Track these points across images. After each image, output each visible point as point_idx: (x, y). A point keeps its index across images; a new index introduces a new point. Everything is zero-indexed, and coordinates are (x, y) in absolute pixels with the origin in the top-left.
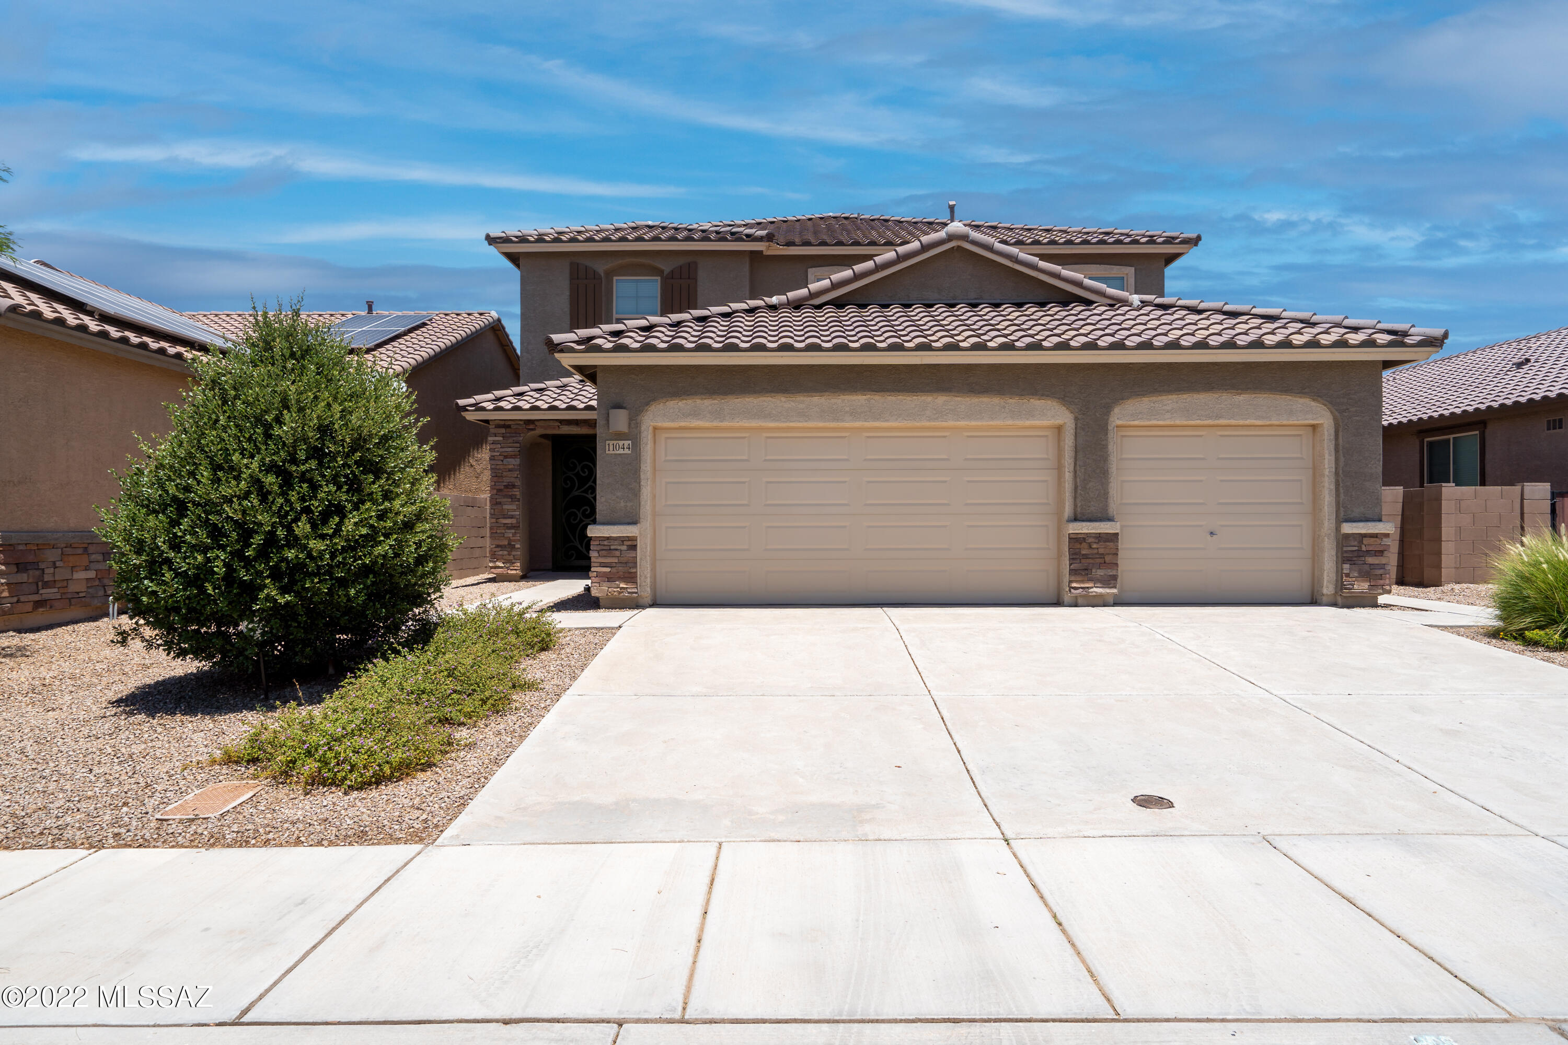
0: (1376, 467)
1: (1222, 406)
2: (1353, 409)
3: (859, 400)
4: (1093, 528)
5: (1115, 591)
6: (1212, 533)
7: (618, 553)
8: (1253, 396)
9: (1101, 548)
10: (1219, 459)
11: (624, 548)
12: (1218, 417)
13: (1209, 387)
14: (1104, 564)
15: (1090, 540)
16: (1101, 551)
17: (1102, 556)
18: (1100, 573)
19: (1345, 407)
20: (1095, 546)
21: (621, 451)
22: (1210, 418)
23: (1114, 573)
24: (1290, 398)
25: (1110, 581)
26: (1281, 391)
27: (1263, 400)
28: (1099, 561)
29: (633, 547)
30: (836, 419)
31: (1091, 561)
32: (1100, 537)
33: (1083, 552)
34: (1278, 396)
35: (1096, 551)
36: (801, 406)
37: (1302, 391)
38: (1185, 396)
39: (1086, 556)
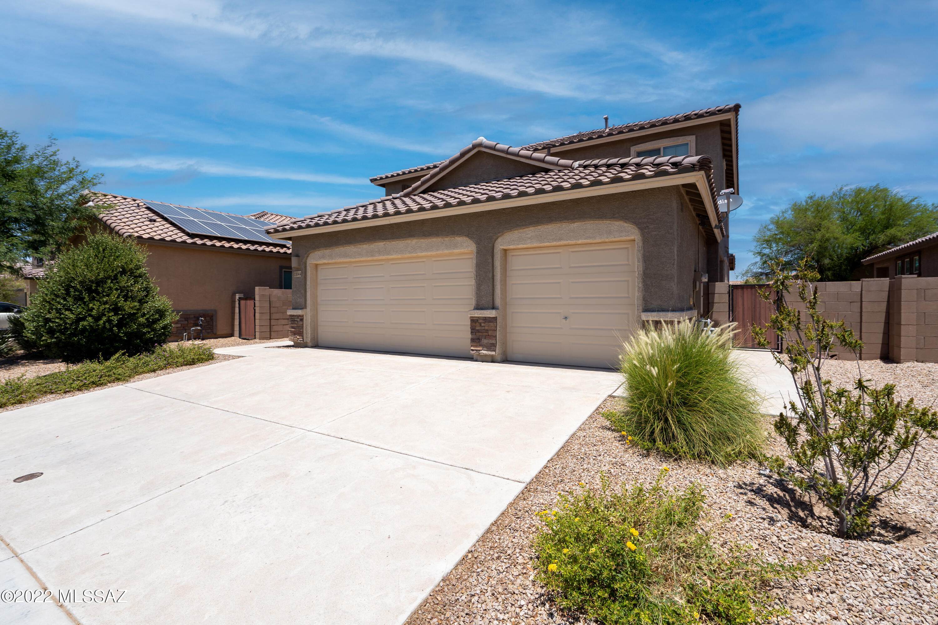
0: (671, 270)
1: (563, 232)
2: (652, 226)
3: (380, 245)
4: (481, 314)
5: (493, 353)
6: (566, 318)
7: (296, 322)
8: (583, 223)
9: (486, 326)
10: (571, 267)
11: (299, 320)
12: (560, 239)
13: (550, 220)
14: (488, 337)
15: (480, 321)
16: (486, 328)
17: (487, 331)
18: (485, 341)
19: (645, 226)
20: (483, 325)
21: (298, 276)
22: (556, 240)
23: (494, 342)
24: (609, 222)
25: (491, 347)
26: (598, 218)
27: (590, 225)
28: (486, 334)
29: (302, 320)
30: (372, 256)
31: (480, 334)
32: (486, 319)
33: (477, 328)
34: (601, 222)
35: (483, 328)
36: (360, 250)
37: (613, 216)
38: (539, 227)
39: (478, 331)
